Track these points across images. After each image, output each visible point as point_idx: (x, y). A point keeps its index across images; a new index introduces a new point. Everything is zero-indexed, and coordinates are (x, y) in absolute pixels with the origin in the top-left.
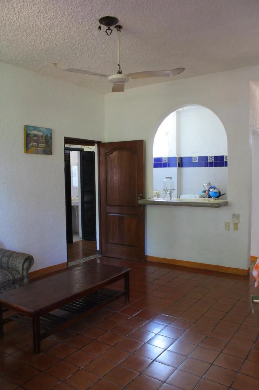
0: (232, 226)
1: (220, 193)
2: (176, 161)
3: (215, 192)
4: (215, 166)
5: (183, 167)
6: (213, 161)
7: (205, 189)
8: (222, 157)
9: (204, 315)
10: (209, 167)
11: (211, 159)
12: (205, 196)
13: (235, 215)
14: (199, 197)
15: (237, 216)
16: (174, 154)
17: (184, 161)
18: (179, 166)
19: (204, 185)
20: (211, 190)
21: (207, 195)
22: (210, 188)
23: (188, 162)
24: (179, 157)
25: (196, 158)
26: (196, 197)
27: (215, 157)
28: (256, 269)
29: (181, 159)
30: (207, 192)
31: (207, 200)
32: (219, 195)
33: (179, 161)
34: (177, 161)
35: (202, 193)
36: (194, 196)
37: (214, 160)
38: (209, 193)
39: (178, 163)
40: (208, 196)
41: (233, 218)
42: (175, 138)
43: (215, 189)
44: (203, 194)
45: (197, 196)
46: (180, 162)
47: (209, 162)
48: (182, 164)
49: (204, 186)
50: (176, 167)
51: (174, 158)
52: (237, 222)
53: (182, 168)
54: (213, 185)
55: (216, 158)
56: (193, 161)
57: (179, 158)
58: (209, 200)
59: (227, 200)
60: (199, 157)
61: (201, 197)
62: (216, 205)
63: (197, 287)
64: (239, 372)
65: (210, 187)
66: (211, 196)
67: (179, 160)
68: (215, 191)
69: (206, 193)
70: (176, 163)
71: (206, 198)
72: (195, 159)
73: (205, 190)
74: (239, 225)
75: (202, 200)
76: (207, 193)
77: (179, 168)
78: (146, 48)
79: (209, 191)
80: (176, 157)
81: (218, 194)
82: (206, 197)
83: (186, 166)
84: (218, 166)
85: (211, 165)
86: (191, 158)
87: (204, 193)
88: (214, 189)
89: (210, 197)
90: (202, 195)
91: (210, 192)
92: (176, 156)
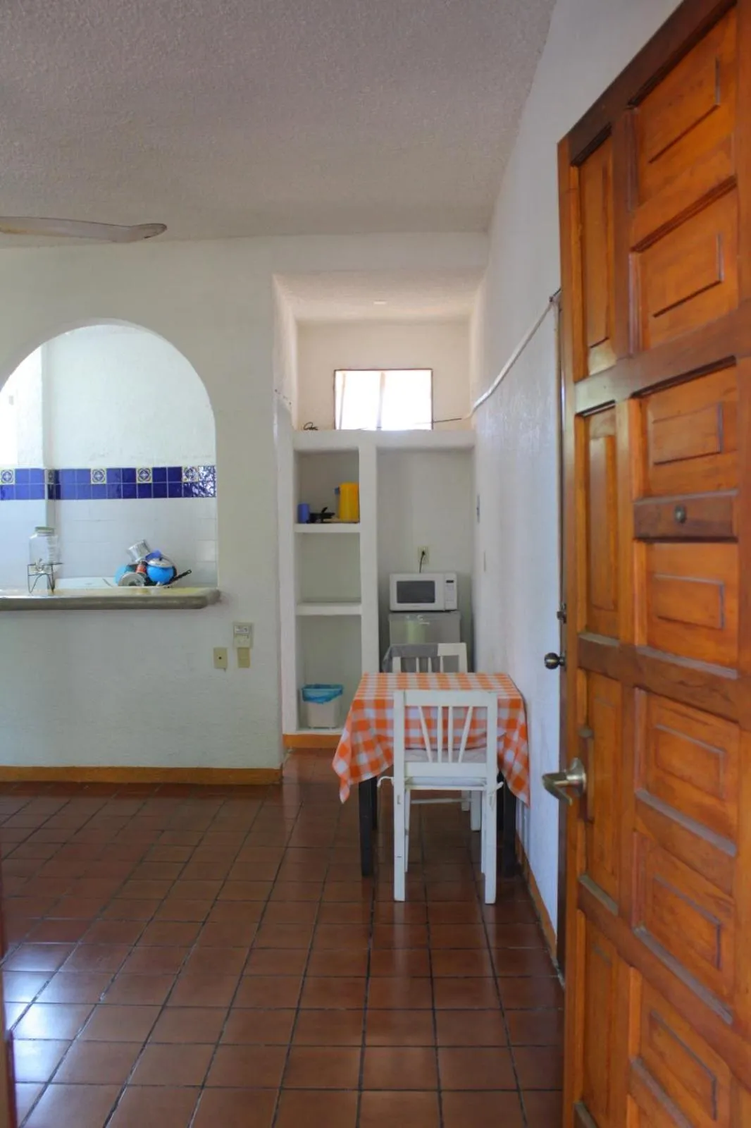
0: (232, 658)
1: (174, 569)
2: (44, 482)
3: (165, 569)
4: (157, 496)
5: (63, 499)
6: (151, 481)
7: (133, 561)
8: (176, 472)
9: (218, 898)
10: (139, 498)
11: (144, 475)
12: (136, 581)
13: (239, 627)
14: (116, 585)
15: (245, 630)
16: (34, 460)
17: (64, 482)
18: (51, 497)
19: (131, 548)
20: (152, 562)
21: (140, 576)
22: (149, 557)
23: (76, 484)
24: (50, 469)
25: (101, 473)
26: (109, 585)
27: (155, 470)
28: (342, 755)
29: (56, 474)
30: (139, 568)
31: (140, 591)
32: (173, 577)
33: (49, 481)
34: (47, 482)
35: (125, 572)
36: (104, 580)
37: (154, 480)
38: (146, 571)
39: (49, 486)
40: (144, 581)
41: (236, 635)
42: (38, 411)
43: (163, 560)
44: (130, 573)
45: (113, 581)
46: (52, 484)
47: (140, 485)
48: (58, 488)
49: (129, 553)
50: (43, 498)
51: (37, 473)
52: (247, 645)
53: (58, 502)
54: (154, 548)
55: (159, 473)
56: (92, 483)
57: (50, 472)
58: (147, 591)
59: (217, 588)
60: (110, 471)
61: (123, 583)
62: (195, 602)
63: (163, 831)
64: (366, 1009)
65: (147, 555)
66: (153, 578)
67: (50, 479)
68: (163, 564)
69: (138, 571)
70: (44, 486)
71: (139, 585)
72: (99, 476)
73: (132, 563)
74: (252, 652)
75: (126, 591)
76: (142, 572)
77: (51, 501)
78: (17, 144)
79: (146, 565)
80: (43, 471)
81: (171, 574)
82: (139, 582)
83: (72, 497)
84: (164, 496)
85: (145, 492)
86: (85, 473)
87: (129, 571)
88: (161, 559)
89: (149, 582)
90: (126, 578)
91: (150, 570)
92: (40, 466)
